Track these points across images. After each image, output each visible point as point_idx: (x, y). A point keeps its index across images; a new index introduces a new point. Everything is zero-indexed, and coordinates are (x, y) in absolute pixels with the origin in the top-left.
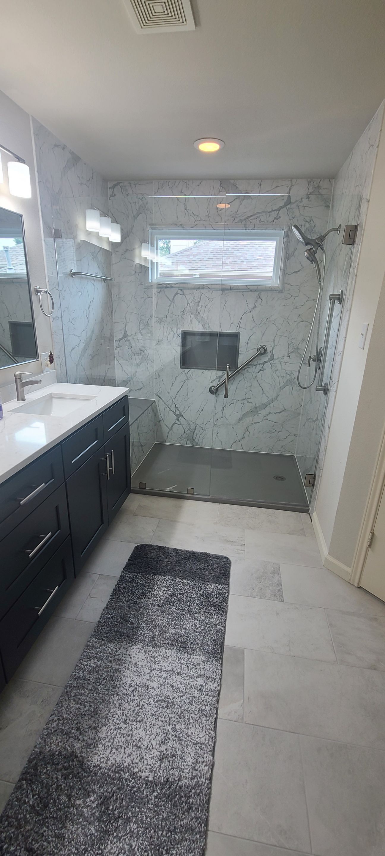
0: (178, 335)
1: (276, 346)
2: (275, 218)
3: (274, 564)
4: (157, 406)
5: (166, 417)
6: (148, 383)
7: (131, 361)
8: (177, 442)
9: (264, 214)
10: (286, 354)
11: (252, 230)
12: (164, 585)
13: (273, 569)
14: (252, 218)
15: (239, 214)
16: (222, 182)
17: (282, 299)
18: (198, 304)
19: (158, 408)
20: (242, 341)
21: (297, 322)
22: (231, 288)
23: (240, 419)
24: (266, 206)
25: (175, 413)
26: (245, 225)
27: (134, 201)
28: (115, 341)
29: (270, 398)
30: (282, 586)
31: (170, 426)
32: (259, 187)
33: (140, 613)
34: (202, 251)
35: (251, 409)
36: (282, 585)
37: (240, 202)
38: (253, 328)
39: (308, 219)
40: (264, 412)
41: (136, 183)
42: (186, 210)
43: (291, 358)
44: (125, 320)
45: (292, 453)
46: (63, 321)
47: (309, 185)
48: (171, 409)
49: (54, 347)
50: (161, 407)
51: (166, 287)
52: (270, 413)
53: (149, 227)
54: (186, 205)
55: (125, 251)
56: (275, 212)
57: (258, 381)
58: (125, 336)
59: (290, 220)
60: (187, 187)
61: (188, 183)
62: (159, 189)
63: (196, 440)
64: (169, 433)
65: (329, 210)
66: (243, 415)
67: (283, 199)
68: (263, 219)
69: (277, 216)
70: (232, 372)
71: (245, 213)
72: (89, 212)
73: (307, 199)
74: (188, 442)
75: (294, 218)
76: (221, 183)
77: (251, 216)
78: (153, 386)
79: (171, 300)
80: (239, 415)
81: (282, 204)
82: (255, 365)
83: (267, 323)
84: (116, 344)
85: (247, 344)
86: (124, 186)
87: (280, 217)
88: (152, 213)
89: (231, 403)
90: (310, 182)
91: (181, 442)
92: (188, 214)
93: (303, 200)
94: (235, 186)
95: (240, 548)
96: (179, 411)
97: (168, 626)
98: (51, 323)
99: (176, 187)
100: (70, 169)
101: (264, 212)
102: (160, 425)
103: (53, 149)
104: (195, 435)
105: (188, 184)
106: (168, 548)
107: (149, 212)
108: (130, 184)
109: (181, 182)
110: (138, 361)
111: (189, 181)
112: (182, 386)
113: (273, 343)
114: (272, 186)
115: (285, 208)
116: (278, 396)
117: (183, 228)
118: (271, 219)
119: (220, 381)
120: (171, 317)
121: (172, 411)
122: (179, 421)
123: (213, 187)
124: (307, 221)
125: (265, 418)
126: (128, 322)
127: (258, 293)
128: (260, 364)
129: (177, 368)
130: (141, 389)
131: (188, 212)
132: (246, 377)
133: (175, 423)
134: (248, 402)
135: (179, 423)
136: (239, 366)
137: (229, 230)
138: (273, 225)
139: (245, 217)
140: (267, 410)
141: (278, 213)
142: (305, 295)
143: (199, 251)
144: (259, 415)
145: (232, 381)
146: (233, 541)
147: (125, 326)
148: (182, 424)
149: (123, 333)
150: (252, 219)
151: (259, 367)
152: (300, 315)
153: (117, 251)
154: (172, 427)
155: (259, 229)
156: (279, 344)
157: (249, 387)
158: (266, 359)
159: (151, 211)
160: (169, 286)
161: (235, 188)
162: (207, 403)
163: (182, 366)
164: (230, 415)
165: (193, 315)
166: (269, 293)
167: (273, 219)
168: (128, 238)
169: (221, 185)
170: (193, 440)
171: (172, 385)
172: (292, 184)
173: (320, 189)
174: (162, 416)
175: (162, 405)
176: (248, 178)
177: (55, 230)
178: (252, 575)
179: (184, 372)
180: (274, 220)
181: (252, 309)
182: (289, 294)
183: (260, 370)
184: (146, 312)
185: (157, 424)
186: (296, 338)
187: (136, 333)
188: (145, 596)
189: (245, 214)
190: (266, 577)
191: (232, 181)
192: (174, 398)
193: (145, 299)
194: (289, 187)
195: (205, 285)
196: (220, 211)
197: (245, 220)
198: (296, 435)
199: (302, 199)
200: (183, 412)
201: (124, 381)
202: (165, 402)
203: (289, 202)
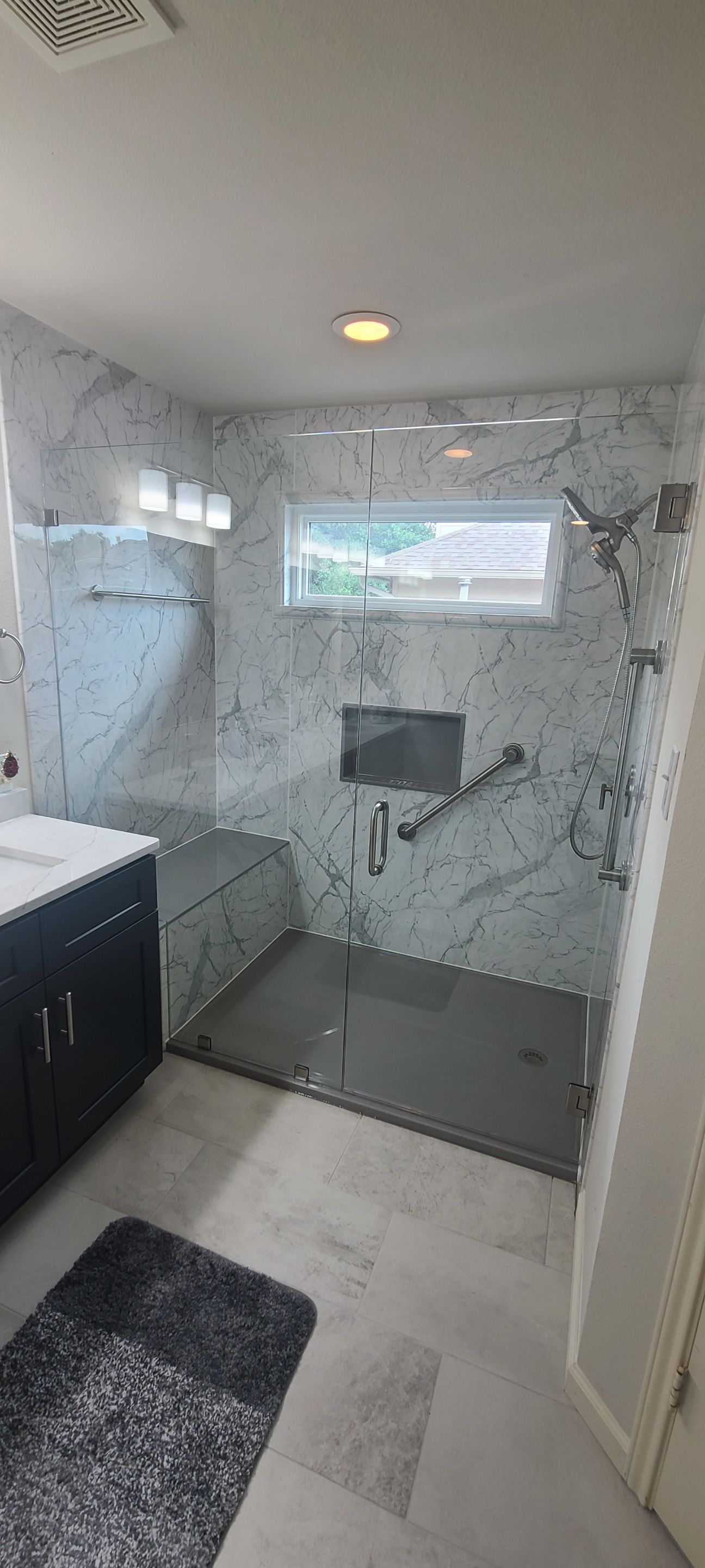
0: (338, 713)
1: (546, 746)
2: (544, 472)
3: (426, 1351)
4: (293, 853)
5: (309, 877)
6: (277, 806)
7: (246, 759)
8: (332, 931)
9: (520, 466)
10: (568, 767)
11: (493, 499)
12: (114, 1374)
13: (417, 1371)
14: (493, 475)
15: (464, 468)
16: (431, 406)
17: (560, 646)
18: (379, 651)
19: (295, 857)
20: (471, 730)
21: (593, 698)
22: (446, 621)
23: (465, 900)
24: (526, 448)
25: (328, 870)
26: (478, 490)
27: (260, 452)
28: (218, 718)
29: (532, 860)
30: (420, 1448)
31: (317, 898)
32: (509, 411)
33: (10, 1467)
34: (485, 536)
35: (487, 880)
36: (424, 1446)
37: (469, 443)
38: (495, 705)
39: (619, 473)
40: (516, 890)
41: (264, 416)
42: (358, 463)
43: (580, 776)
44: (236, 678)
45: (582, 990)
46: (60, 689)
47: (623, 402)
48: (321, 862)
49: (30, 742)
50: (301, 856)
51: (315, 617)
52: (531, 893)
53: (284, 501)
54: (358, 454)
55: (241, 547)
56: (545, 460)
57: (503, 820)
58: (237, 708)
59: (579, 476)
60: (360, 419)
61: (362, 411)
62: (306, 425)
63: (370, 933)
64: (314, 910)
65: (671, 451)
66: (470, 890)
67: (563, 434)
68: (517, 476)
69: (549, 470)
70: (447, 796)
71: (479, 464)
72: (145, 474)
73: (619, 431)
74: (353, 935)
75: (588, 471)
76: (429, 408)
77: (492, 471)
78: (286, 812)
79: (325, 642)
80: (461, 891)
81: (561, 442)
82: (497, 786)
83: (525, 695)
84: (218, 725)
85: (481, 739)
86: (242, 424)
87: (555, 472)
88: (292, 473)
89: (443, 862)
90: (626, 393)
91: (339, 932)
92: (362, 471)
93: (608, 433)
94: (459, 410)
95: (356, 1273)
96: (336, 867)
97: (53, 1540)
98: (26, 694)
99: (340, 419)
100: (103, 395)
101: (519, 461)
102: (299, 894)
103: (53, 357)
104: (367, 921)
105: (363, 414)
106: (183, 1242)
107: (286, 472)
108: (253, 418)
109: (350, 408)
110: (259, 759)
111: (365, 407)
112: (343, 817)
113: (538, 739)
114: (538, 406)
115: (567, 452)
116: (549, 856)
117: (350, 501)
118: (536, 476)
119: (421, 813)
120: (324, 676)
121: (322, 866)
122: (335, 889)
123: (414, 416)
124: (617, 478)
125: (518, 902)
126: (242, 681)
127: (507, 631)
128: (507, 784)
129: (334, 780)
130: (263, 816)
131: (361, 467)
132: (477, 810)
133: (327, 893)
134: (481, 864)
135: (334, 892)
136: (461, 786)
137: (445, 500)
138: (539, 488)
139: (479, 473)
140: (524, 886)
141: (552, 463)
142: (612, 637)
143: (480, 536)
144: (506, 894)
145: (448, 816)
146: (348, 1247)
147: (237, 691)
148: (342, 895)
149: (233, 705)
150: (494, 478)
151: (506, 790)
152: (600, 682)
153: (226, 547)
154: (321, 899)
155: (508, 497)
156: (552, 742)
157: (484, 831)
158: (523, 774)
159: (291, 469)
160: (320, 614)
161: (459, 415)
162: (393, 856)
163: (344, 776)
164: (442, 889)
165: (368, 674)
166: (529, 632)
167: (541, 476)
168: (246, 522)
169: (430, 412)
170: (363, 934)
171: (324, 814)
172: (584, 400)
173: (650, 407)
174: (302, 876)
175: (303, 852)
176: (484, 394)
177: (46, 511)
178: (353, 1383)
179: (347, 789)
180: (541, 478)
181: (492, 665)
182: (576, 635)
183: (509, 797)
184: (276, 664)
185: (292, 889)
186: (593, 732)
187: (256, 705)
188: (48, 1407)
189: (481, 466)
190: (388, 1401)
191: (452, 402)
192: (327, 840)
193: (275, 639)
194: (576, 407)
195: (393, 613)
196: (427, 463)
197: (478, 479)
198: (592, 950)
199: (606, 430)
200: (344, 871)
201: (231, 798)
202: (309, 847)
203: (576, 438)
